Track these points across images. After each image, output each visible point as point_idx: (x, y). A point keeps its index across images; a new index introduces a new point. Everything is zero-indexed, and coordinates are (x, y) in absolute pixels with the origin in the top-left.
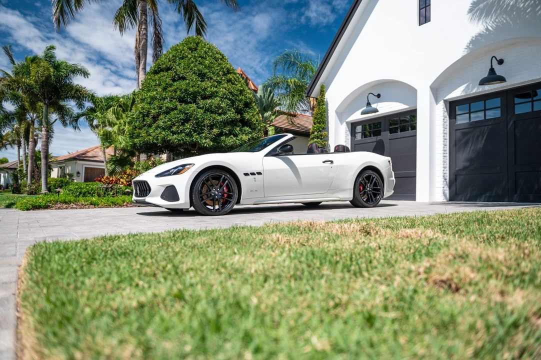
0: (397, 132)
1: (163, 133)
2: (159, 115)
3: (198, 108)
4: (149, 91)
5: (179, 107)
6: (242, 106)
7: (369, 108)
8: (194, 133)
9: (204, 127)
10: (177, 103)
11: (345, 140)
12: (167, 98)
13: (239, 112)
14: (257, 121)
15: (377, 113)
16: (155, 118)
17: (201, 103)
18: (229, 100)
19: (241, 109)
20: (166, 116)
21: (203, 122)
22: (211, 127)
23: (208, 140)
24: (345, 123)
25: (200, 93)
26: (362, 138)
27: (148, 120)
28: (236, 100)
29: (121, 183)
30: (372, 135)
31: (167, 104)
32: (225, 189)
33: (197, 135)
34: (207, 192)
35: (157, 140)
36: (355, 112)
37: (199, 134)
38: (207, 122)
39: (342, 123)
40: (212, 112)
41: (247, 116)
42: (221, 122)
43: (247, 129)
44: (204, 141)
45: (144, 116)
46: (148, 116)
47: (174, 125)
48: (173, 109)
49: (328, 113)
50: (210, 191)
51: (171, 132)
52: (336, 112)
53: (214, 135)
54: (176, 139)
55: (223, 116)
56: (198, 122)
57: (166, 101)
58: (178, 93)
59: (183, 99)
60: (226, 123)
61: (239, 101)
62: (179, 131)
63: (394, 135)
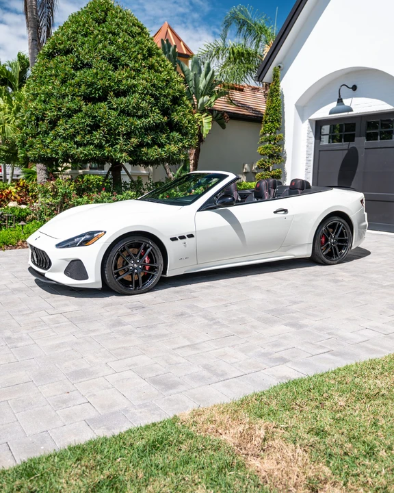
0: (377, 140)
1: (64, 144)
2: (58, 118)
3: (110, 108)
4: (42, 83)
5: (84, 108)
6: (170, 103)
7: (341, 107)
8: (106, 143)
9: (119, 136)
10: (82, 102)
11: (306, 144)
12: (68, 95)
13: (165, 112)
14: (189, 122)
15: (350, 113)
16: (54, 123)
17: (115, 101)
18: (152, 97)
19: (168, 108)
20: (66, 121)
21: (118, 128)
22: (128, 135)
23: (124, 154)
24: (307, 121)
25: (112, 87)
26: (329, 142)
27: (44, 126)
28: (161, 94)
29: (13, 198)
30: (343, 140)
31: (68, 104)
32: (146, 259)
33: (109, 146)
34: (123, 266)
35: (57, 154)
36: (322, 107)
37: (112, 146)
38: (122, 129)
39: (303, 121)
40: (129, 115)
41: (176, 117)
42: (141, 128)
43: (176, 134)
44: (119, 155)
45: (38, 119)
46: (43, 120)
47: (78, 133)
48: (76, 112)
49: (283, 108)
50: (127, 264)
51: (76, 143)
52: (296, 106)
53: (133, 147)
54: (81, 153)
55: (143, 120)
56: (111, 129)
57: (66, 99)
58: (83, 87)
59: (89, 95)
60: (148, 129)
61: (165, 96)
62: (85, 142)
63: (372, 143)
